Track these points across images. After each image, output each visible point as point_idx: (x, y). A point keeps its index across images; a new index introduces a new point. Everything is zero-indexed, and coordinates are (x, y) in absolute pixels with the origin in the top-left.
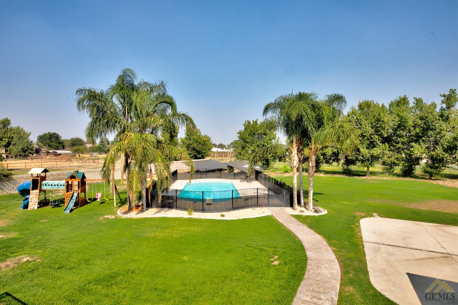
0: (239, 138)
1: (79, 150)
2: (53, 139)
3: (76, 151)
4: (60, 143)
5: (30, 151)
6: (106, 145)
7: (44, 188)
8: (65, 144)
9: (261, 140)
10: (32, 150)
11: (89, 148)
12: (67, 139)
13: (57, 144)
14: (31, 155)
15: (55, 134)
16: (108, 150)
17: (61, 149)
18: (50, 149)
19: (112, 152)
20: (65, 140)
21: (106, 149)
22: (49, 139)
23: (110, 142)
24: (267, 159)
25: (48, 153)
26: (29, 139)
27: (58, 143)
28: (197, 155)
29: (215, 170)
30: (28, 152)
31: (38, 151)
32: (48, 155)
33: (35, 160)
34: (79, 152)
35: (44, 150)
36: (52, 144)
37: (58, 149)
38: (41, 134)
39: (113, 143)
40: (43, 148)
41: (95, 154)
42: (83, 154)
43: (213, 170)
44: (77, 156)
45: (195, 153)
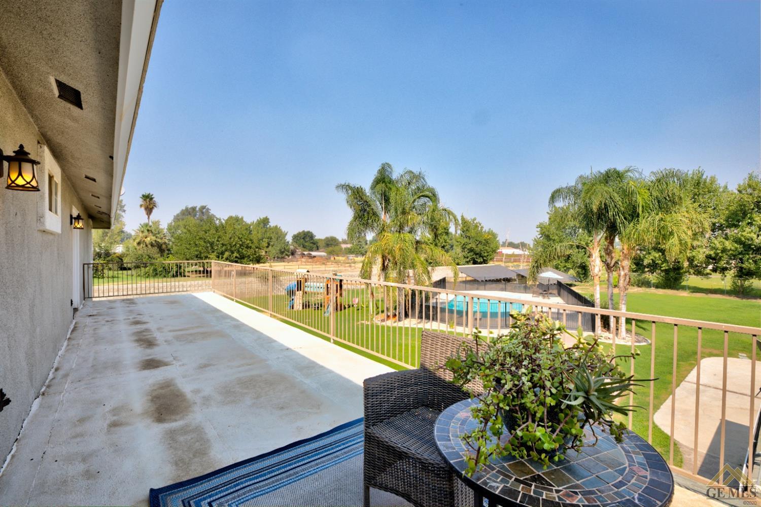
0: (539, 235)
1: (334, 251)
2: (308, 239)
3: (331, 253)
4: (314, 244)
5: (287, 253)
6: (363, 246)
7: (306, 289)
8: (320, 244)
9: (575, 236)
10: (288, 252)
11: (345, 248)
12: (321, 238)
13: (311, 245)
14: (287, 257)
15: (309, 232)
16: (366, 252)
17: (315, 251)
18: (304, 251)
19: (369, 254)
20: (319, 240)
21: (363, 251)
22: (303, 238)
23: (368, 242)
24: (585, 266)
25: (303, 255)
26: (286, 238)
27: (312, 243)
28: (477, 258)
29: (500, 279)
30: (284, 254)
31: (293, 253)
32: (303, 257)
33: (291, 263)
34: (333, 254)
35: (299, 251)
36: (306, 244)
37: (312, 251)
38: (296, 233)
39: (371, 242)
40: (297, 249)
41: (351, 257)
42: (338, 256)
43: (497, 279)
44: (332, 259)
45: (473, 255)
